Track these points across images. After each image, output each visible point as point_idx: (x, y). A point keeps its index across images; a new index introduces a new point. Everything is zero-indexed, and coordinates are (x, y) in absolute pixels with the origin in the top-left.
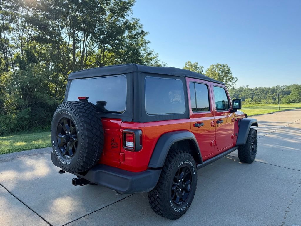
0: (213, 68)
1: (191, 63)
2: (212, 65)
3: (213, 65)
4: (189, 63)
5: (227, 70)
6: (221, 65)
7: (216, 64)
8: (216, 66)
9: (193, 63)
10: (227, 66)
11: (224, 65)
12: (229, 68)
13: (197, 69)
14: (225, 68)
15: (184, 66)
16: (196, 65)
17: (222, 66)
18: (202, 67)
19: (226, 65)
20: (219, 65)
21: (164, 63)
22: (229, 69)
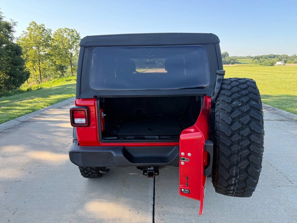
0: (61, 32)
1: (36, 24)
2: (59, 28)
3: (61, 29)
4: (34, 24)
5: (76, 35)
6: (69, 30)
7: (64, 28)
8: (64, 30)
9: (39, 24)
10: (76, 32)
11: (72, 30)
12: (78, 33)
13: (45, 31)
14: (74, 33)
15: (28, 27)
16: (43, 26)
17: (71, 30)
18: (50, 30)
19: (75, 30)
20: (68, 29)
21: (14, 21)
22: (79, 35)
